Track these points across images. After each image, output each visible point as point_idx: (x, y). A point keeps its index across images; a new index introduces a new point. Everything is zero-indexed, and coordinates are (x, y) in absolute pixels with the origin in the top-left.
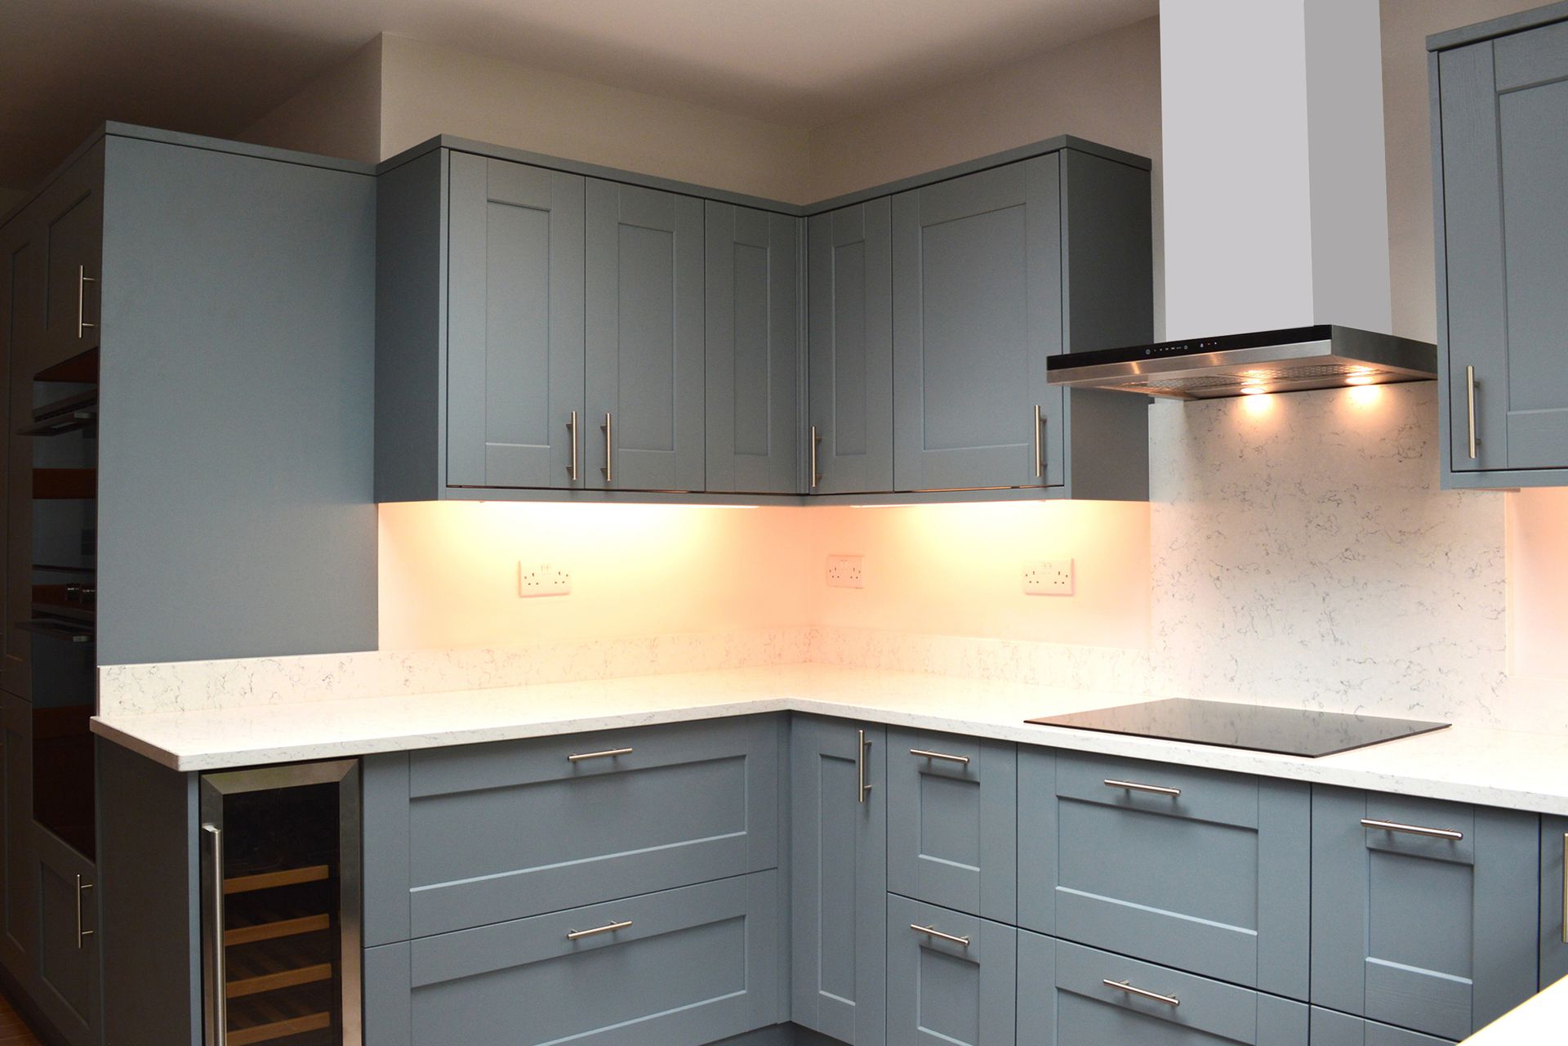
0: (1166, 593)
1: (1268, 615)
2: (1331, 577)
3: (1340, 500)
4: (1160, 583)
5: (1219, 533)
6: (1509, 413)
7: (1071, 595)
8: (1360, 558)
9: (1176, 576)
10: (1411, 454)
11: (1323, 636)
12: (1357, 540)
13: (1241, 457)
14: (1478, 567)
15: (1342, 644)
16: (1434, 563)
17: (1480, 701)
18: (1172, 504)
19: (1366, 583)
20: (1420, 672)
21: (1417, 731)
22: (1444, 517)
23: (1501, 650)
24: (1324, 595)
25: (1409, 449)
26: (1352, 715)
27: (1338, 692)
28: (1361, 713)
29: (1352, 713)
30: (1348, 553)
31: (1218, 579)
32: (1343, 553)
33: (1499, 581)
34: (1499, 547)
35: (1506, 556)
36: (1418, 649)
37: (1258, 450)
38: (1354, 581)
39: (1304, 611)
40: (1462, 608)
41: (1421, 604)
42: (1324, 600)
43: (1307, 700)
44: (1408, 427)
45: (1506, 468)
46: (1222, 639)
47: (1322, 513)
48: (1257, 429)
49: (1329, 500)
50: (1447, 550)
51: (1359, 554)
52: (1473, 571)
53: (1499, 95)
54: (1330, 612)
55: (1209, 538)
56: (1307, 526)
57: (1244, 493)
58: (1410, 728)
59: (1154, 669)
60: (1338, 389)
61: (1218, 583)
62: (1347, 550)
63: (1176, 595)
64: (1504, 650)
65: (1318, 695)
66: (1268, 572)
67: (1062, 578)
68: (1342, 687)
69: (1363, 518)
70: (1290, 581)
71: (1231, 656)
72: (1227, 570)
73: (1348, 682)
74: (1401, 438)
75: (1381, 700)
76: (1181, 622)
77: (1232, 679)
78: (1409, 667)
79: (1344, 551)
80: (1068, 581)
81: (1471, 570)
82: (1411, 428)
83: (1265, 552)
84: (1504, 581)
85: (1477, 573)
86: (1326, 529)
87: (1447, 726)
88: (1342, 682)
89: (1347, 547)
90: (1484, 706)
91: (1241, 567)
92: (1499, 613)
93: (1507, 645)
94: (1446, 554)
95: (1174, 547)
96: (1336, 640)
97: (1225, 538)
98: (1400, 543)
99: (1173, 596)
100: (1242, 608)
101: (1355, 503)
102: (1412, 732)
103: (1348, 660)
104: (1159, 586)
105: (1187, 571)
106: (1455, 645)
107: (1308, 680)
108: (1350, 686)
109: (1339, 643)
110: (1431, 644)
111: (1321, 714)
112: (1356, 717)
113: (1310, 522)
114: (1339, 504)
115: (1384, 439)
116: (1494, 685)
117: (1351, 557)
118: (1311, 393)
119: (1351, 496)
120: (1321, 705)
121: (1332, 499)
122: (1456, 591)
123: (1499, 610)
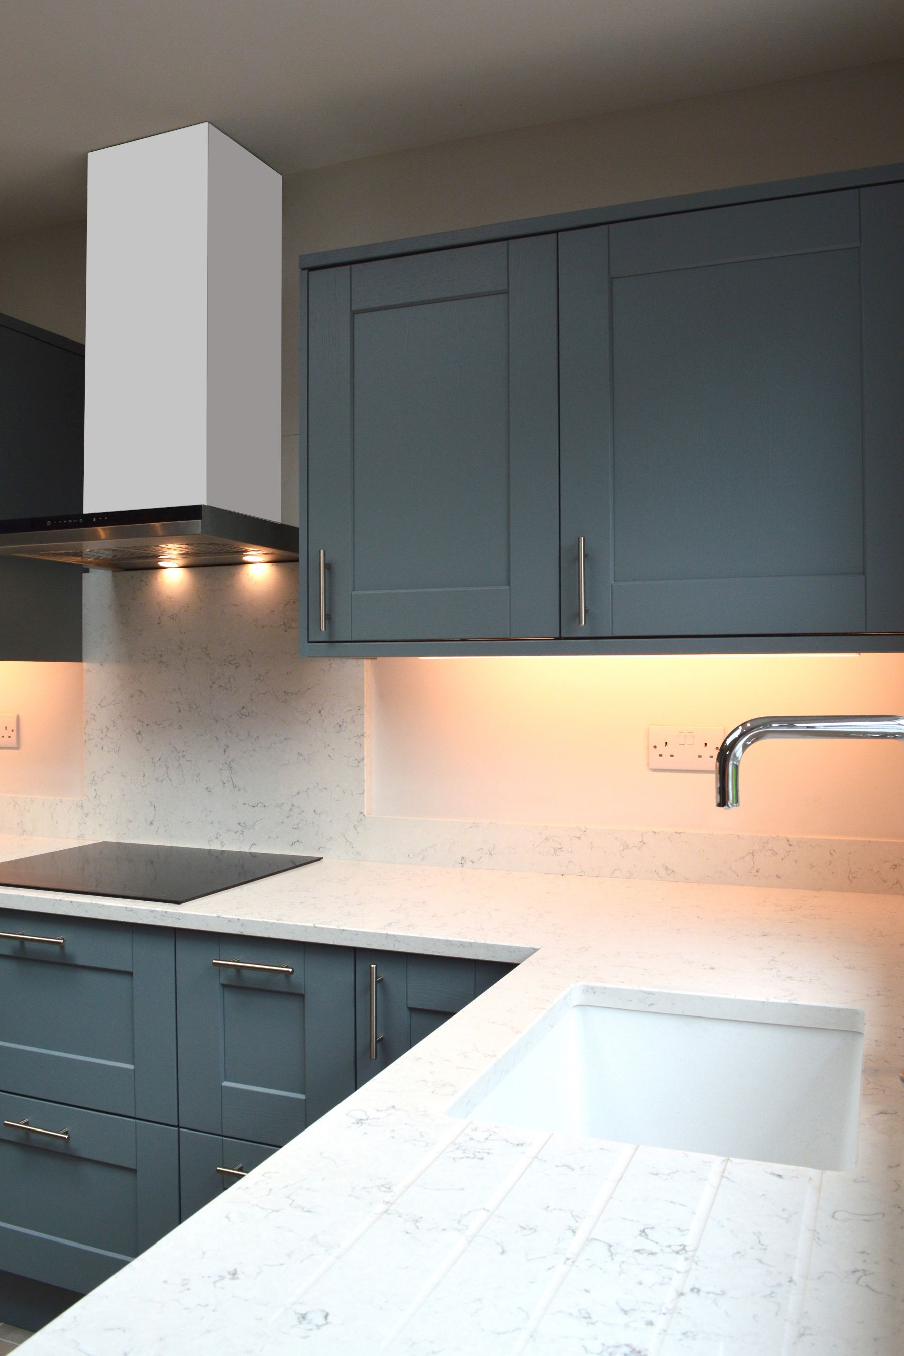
0: (96, 746)
1: (180, 765)
2: (230, 732)
3: (238, 663)
4: (92, 737)
5: (141, 692)
6: (353, 593)
7: (18, 748)
8: (254, 714)
9: (105, 731)
10: (294, 624)
11: (224, 783)
12: (251, 699)
13: (159, 624)
14: (344, 724)
15: (239, 790)
16: (310, 719)
17: (344, 837)
18: (102, 665)
19: (258, 737)
20: (299, 814)
21: (298, 864)
22: (319, 680)
23: (361, 794)
24: (225, 747)
25: (292, 620)
26: (247, 852)
27: (236, 832)
28: (254, 850)
29: (247, 850)
30: (244, 711)
31: (139, 733)
32: (240, 710)
33: (359, 734)
34: (360, 706)
35: (365, 712)
36: (299, 793)
37: (173, 617)
38: (249, 735)
39: (209, 761)
40: (331, 758)
41: (300, 754)
42: (225, 751)
43: (212, 840)
44: (292, 601)
45: (350, 640)
46: (143, 787)
47: (223, 675)
48: (172, 599)
49: (230, 664)
50: (320, 708)
51: (252, 712)
52: (340, 726)
53: (354, 314)
54: (230, 762)
55: (132, 696)
56: (211, 687)
57: (161, 656)
58: (292, 862)
59: (87, 815)
60: (237, 566)
61: (140, 738)
62: (243, 708)
63: (105, 748)
64: (363, 793)
65: (220, 835)
66: (180, 727)
67: (8, 732)
68: (239, 828)
69: (256, 680)
70: (198, 735)
71: (150, 802)
72: (147, 725)
73: (244, 823)
74: (287, 611)
75: (270, 838)
76: (109, 773)
77: (151, 823)
78: (291, 809)
79: (241, 708)
80: (14, 735)
81: (338, 726)
82: (295, 602)
83: (178, 709)
84: (363, 735)
85: (343, 728)
86: (227, 689)
87: (320, 859)
88: (239, 824)
89: (243, 705)
90: (348, 841)
91: (158, 723)
92: (359, 762)
93: (365, 789)
94: (320, 712)
95: (103, 704)
96: (234, 786)
97: (145, 696)
98: (284, 702)
99: (102, 748)
100: (159, 760)
101: (250, 666)
102: (294, 865)
103: (244, 804)
104: (90, 740)
105: (114, 726)
106: (326, 789)
107: (212, 822)
108: (245, 827)
109: (237, 789)
110: (308, 789)
111: (223, 852)
112: (251, 853)
113: (214, 683)
114: (237, 667)
115: (273, 611)
116: (356, 823)
117: (246, 714)
118: (216, 568)
119: (247, 660)
120: (223, 844)
121: (232, 663)
122: (327, 744)
123: (360, 759)
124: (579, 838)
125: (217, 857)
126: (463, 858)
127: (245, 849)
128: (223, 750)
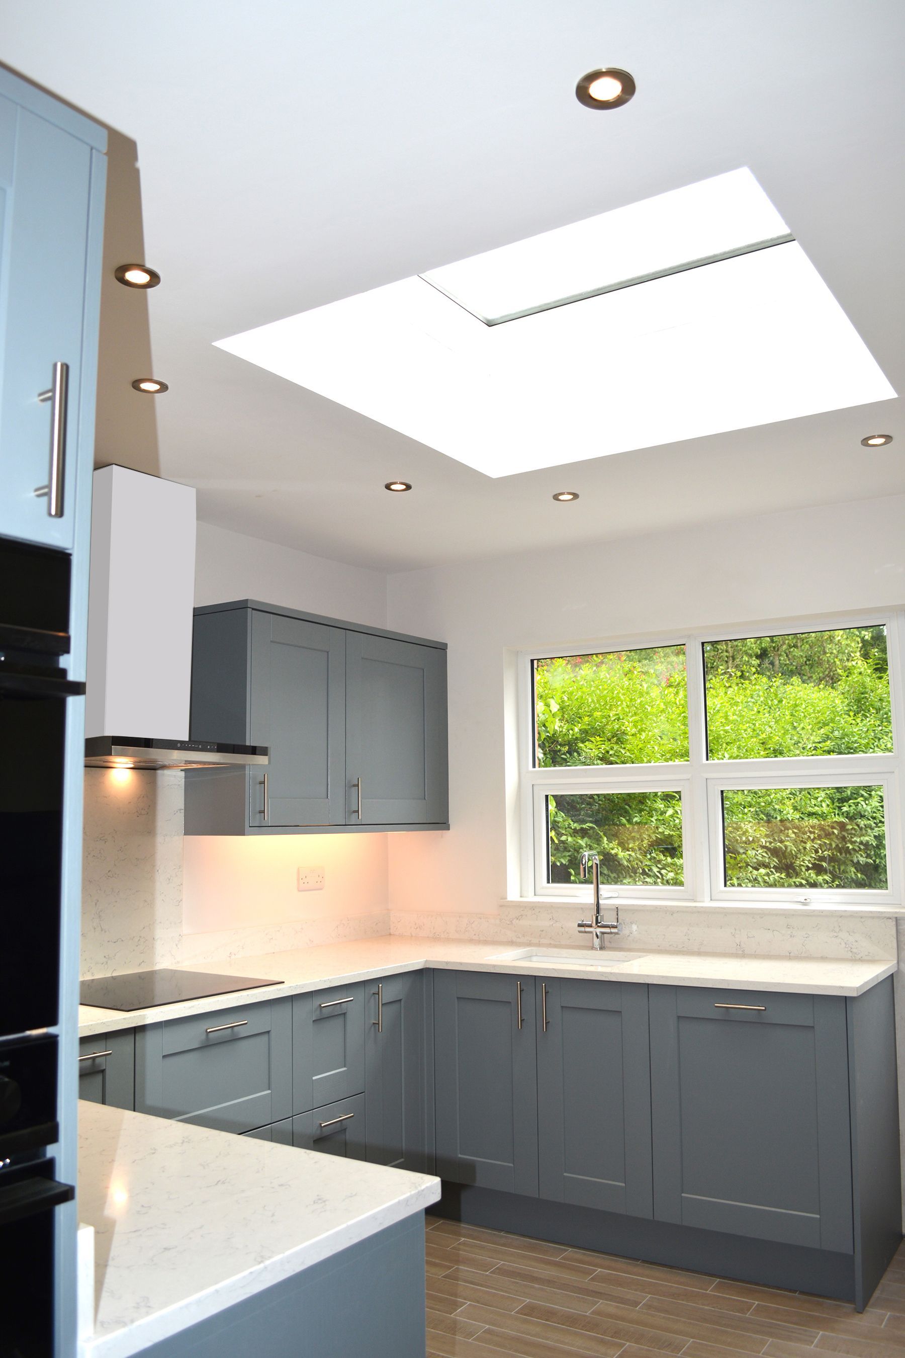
2: (100, 889)
3: (106, 839)
8: (116, 876)
10: (143, 812)
11: (95, 929)
12: (115, 865)
14: (171, 878)
15: (105, 932)
16: (152, 876)
17: (171, 953)
19: (119, 891)
20: (146, 942)
23: (181, 922)
24: (96, 902)
26: (110, 977)
27: (102, 964)
28: (114, 974)
29: (110, 976)
30: (109, 874)
34: (180, 865)
35: (184, 870)
36: (144, 928)
38: (113, 891)
40: (164, 902)
41: (145, 901)
42: (96, 905)
43: (85, 973)
44: (142, 796)
47: (94, 848)
49: (99, 839)
50: (157, 868)
51: (114, 874)
54: (99, 912)
56: (87, 857)
65: (91, 968)
68: (105, 960)
69: (118, 851)
73: (108, 956)
74: (139, 802)
75: (125, 963)
78: (139, 940)
79: (107, 872)
81: (168, 879)
82: (143, 797)
84: (181, 884)
85: (171, 880)
86: (98, 858)
88: (105, 957)
89: (109, 869)
90: (173, 955)
92: (180, 902)
93: (183, 919)
94: (158, 871)
96: (102, 930)
103: (109, 941)
107: (86, 960)
108: (109, 958)
109: (103, 931)
110: (150, 924)
111: (93, 980)
112: (112, 977)
113: (89, 854)
114: (106, 842)
115: (130, 803)
116: (177, 942)
117: (111, 876)
118: (92, 768)
119: (113, 837)
120: (93, 974)
121: (102, 839)
122: (162, 892)
123: (180, 900)
124: (279, 931)
125: (89, 985)
126: (231, 953)
127: (109, 975)
128: (94, 904)
